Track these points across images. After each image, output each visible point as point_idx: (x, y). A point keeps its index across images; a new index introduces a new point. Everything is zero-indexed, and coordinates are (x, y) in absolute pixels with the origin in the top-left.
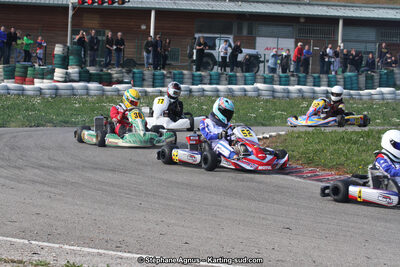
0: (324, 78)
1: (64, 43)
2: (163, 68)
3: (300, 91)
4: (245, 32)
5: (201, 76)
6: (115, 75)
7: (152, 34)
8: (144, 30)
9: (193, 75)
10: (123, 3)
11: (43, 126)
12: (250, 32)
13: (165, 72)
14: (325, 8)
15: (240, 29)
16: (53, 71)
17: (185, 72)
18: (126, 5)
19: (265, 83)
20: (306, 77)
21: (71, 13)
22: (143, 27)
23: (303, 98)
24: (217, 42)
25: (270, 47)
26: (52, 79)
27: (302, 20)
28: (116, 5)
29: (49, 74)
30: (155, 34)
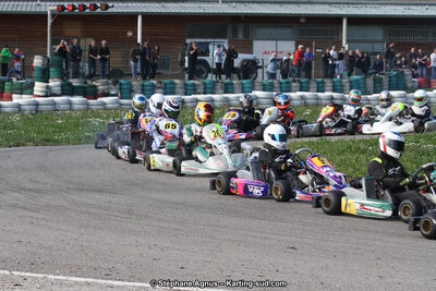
0: (328, 83)
1: (44, 54)
2: (153, 78)
3: (302, 97)
4: (241, 36)
5: (194, 85)
6: (100, 87)
7: (139, 41)
8: (130, 37)
9: (186, 85)
10: (107, 7)
11: (23, 145)
12: (246, 34)
13: (155, 82)
14: (327, 7)
15: (235, 33)
16: (33, 85)
17: (177, 81)
18: (110, 10)
19: (264, 90)
20: (308, 83)
21: (50, 21)
22: (130, 34)
23: (306, 105)
24: (211, 47)
25: (267, 51)
26: (32, 93)
27: (303, 21)
28: (99, 10)
29: (28, 89)
30: (143, 40)
